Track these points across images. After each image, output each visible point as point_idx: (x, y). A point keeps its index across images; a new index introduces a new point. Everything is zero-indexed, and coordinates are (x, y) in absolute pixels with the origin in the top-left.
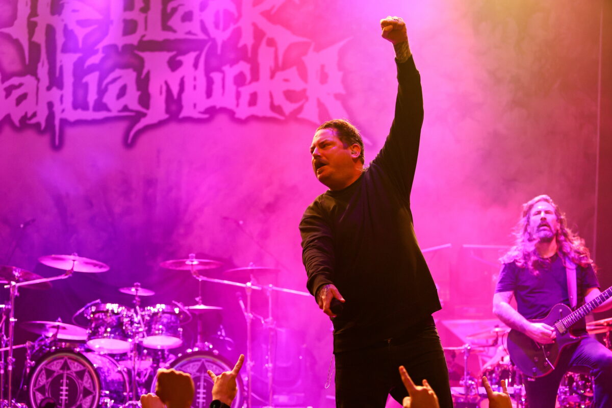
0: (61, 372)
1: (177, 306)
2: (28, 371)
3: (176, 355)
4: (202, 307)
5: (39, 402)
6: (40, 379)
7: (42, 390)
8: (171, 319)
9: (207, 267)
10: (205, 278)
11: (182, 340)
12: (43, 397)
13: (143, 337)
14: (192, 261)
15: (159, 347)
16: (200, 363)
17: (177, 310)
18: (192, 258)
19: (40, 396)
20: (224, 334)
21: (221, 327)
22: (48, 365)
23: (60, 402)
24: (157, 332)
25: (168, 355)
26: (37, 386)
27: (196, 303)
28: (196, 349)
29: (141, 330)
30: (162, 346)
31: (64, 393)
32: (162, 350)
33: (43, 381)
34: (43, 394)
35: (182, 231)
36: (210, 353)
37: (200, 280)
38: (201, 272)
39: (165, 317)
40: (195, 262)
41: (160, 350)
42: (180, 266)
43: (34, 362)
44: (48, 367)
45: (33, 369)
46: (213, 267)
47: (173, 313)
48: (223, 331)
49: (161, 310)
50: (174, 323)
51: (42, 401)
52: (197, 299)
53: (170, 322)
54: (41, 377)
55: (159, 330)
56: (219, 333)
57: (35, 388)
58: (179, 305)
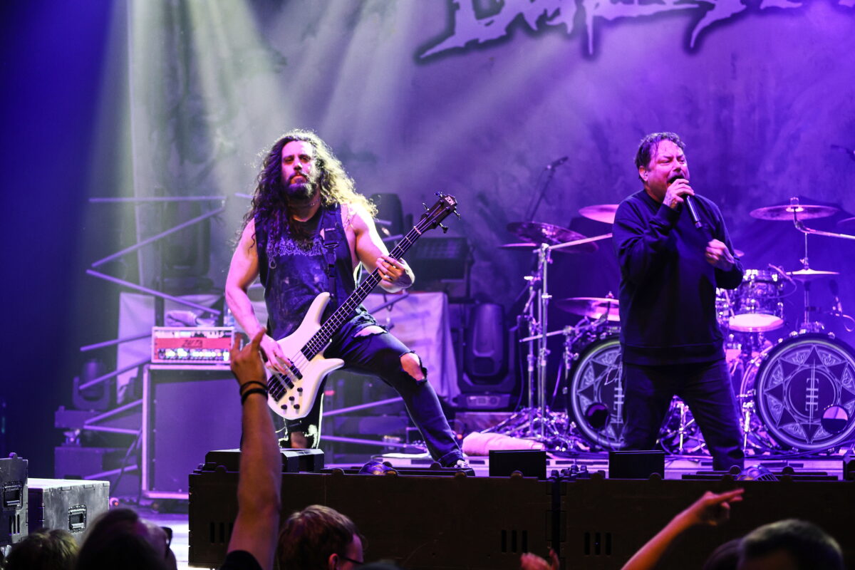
0: (616, 366)
1: (775, 271)
2: (568, 367)
3: (774, 340)
4: (810, 272)
5: (584, 409)
6: (585, 377)
7: (589, 392)
8: (767, 289)
9: (816, 216)
10: (813, 231)
11: (783, 319)
12: (590, 403)
13: (730, 315)
14: (795, 208)
15: (751, 330)
16: (809, 351)
17: (775, 277)
18: (795, 202)
19: (586, 402)
20: (840, 309)
21: (837, 299)
22: (597, 358)
23: (615, 409)
24: (748, 308)
25: (763, 341)
26: (583, 388)
27: (801, 267)
28: (803, 331)
29: (725, 306)
30: (754, 329)
31: (620, 396)
32: (755, 334)
33: (590, 380)
34: (591, 398)
36: (823, 336)
37: (806, 233)
38: (806, 223)
39: (759, 287)
40: (800, 209)
41: (752, 334)
42: (778, 215)
43: (577, 354)
44: (596, 361)
45: (575, 364)
46: (824, 215)
47: (771, 282)
48: (839, 305)
49: (753, 277)
50: (771, 295)
51: (590, 407)
52: (803, 261)
53: (766, 295)
54: (588, 374)
55: (750, 305)
56: (834, 308)
57: (580, 390)
58: (779, 270)
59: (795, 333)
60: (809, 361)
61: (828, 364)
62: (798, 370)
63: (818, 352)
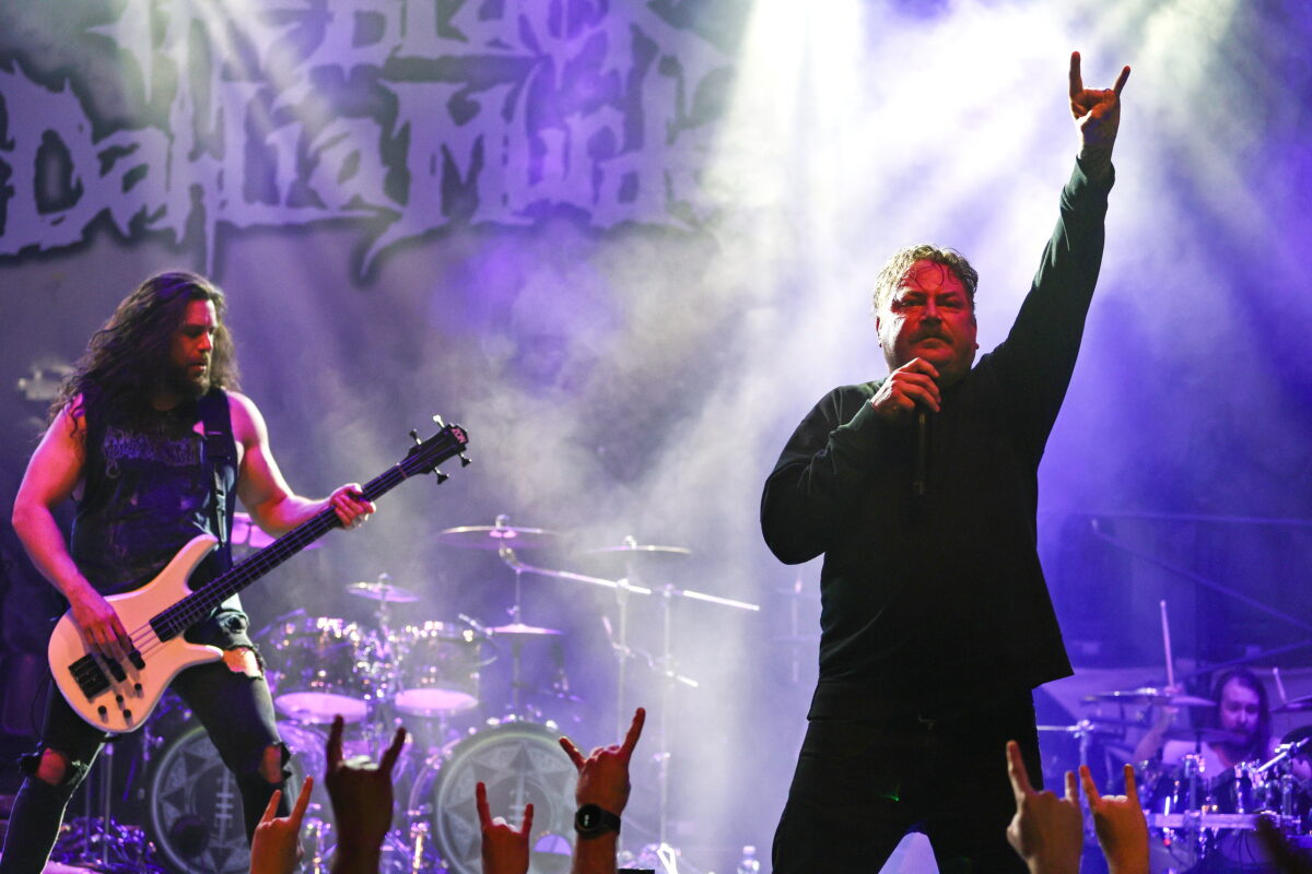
1: (467, 626)
2: (146, 757)
3: (463, 729)
4: (520, 628)
5: (170, 823)
6: (172, 774)
7: (176, 798)
8: (455, 652)
10: (529, 568)
11: (479, 698)
12: (178, 815)
13: (397, 690)
14: (502, 532)
15: (428, 713)
16: (516, 750)
17: (468, 635)
18: (503, 523)
19: (172, 812)
20: (566, 687)
21: (562, 672)
22: (191, 747)
23: (216, 825)
24: (425, 681)
25: (447, 731)
26: (168, 791)
27: (510, 620)
28: (510, 719)
29: (390, 675)
30: (433, 711)
31: (224, 806)
32: (435, 720)
33: (180, 779)
34: (180, 806)
37: (519, 571)
38: (521, 556)
39: (443, 649)
40: (510, 534)
41: (428, 719)
43: (160, 739)
44: (191, 751)
45: (157, 754)
47: (460, 641)
48: (565, 681)
49: (434, 634)
51: (178, 822)
52: (511, 612)
54: (176, 771)
55: (429, 676)
56: (556, 685)
57: (164, 794)
58: (473, 623)
59: (495, 721)
60: (515, 765)
62: (498, 778)
63: (530, 751)
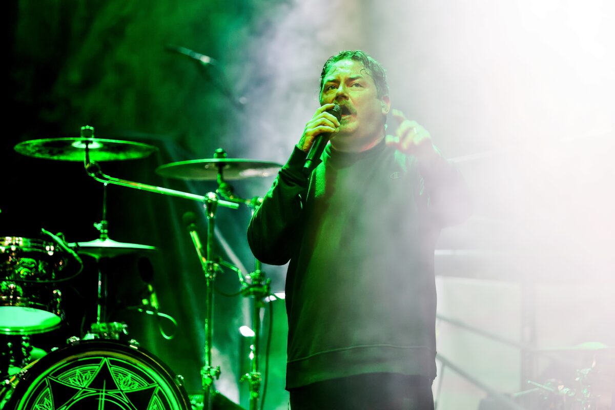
1: (50, 240)
3: (45, 348)
4: (109, 243)
8: (36, 267)
9: (122, 157)
10: (116, 181)
14: (87, 143)
15: (8, 332)
16: (97, 368)
17: (50, 250)
18: (88, 134)
20: (154, 304)
21: (150, 288)
24: (3, 298)
25: (29, 350)
27: (96, 235)
28: (90, 336)
32: (16, 339)
35: (75, 76)
36: (120, 345)
37: (106, 183)
38: (106, 167)
39: (22, 265)
40: (96, 144)
41: (10, 338)
42: (61, 153)
46: (134, 155)
47: (42, 256)
48: (153, 296)
49: (14, 249)
50: (42, 277)
52: (98, 226)
53: (34, 277)
55: (7, 293)
56: (145, 302)
58: (56, 238)
59: (74, 339)
60: (96, 384)
61: (126, 389)
62: (78, 398)
63: (112, 369)
